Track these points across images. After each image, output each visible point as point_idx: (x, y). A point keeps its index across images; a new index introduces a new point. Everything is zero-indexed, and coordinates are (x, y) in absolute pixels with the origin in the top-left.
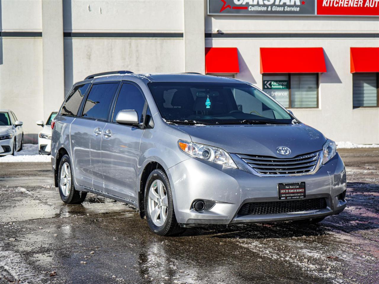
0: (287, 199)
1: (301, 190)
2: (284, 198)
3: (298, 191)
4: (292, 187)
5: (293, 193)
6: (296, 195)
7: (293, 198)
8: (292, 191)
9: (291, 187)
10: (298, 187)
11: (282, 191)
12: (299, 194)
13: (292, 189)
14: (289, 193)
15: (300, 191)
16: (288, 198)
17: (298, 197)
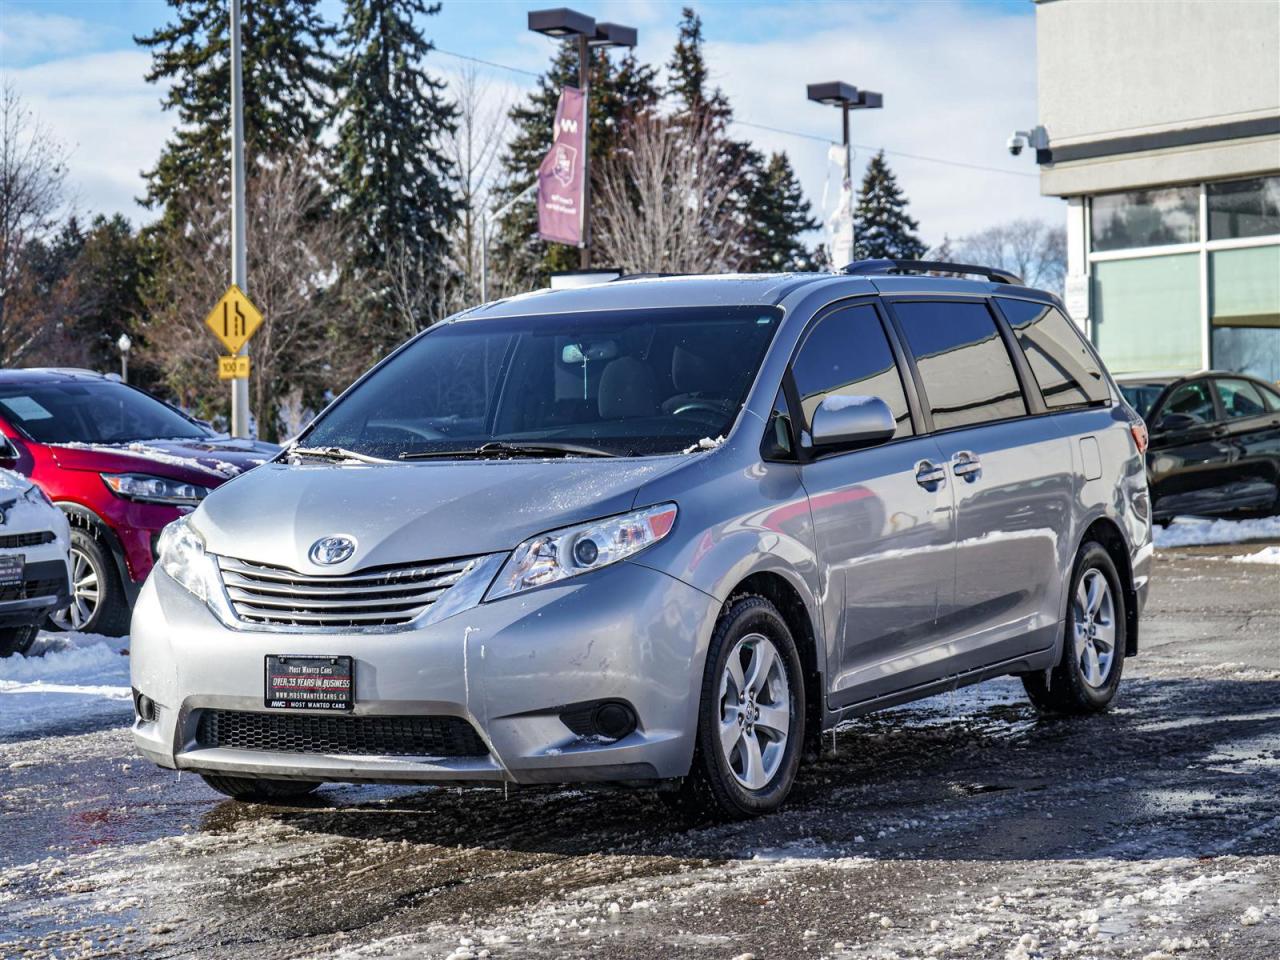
0: (290, 707)
1: (338, 683)
2: (280, 704)
3: (327, 683)
4: (310, 671)
5: (312, 690)
6: (322, 696)
7: (310, 705)
8: (309, 683)
9: (304, 669)
10: (328, 671)
11: (278, 681)
12: (331, 697)
13: (309, 676)
14: (298, 689)
15: (333, 685)
16: (293, 704)
17: (327, 705)
